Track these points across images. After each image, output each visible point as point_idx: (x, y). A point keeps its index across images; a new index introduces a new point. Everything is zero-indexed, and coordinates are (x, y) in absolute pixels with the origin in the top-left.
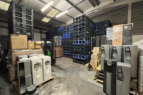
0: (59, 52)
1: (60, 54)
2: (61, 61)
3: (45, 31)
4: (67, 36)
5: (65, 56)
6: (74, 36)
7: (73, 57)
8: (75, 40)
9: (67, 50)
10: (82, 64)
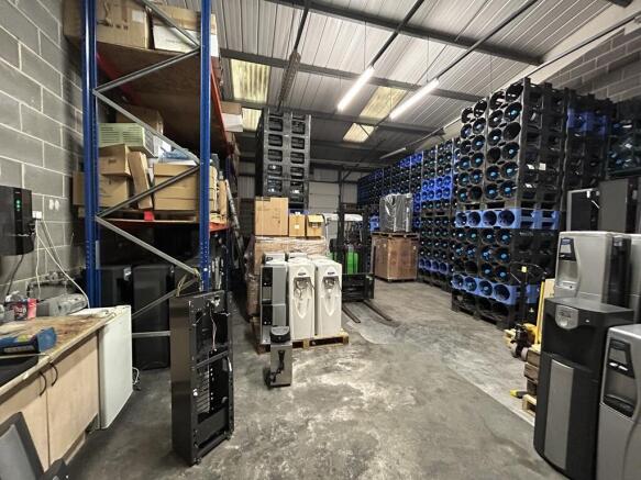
0: (398, 259)
1: (401, 269)
2: (402, 295)
3: (356, 176)
4: (439, 191)
5: (427, 279)
6: (463, 191)
7: (455, 286)
8: (468, 207)
9: (436, 252)
10: (494, 322)
